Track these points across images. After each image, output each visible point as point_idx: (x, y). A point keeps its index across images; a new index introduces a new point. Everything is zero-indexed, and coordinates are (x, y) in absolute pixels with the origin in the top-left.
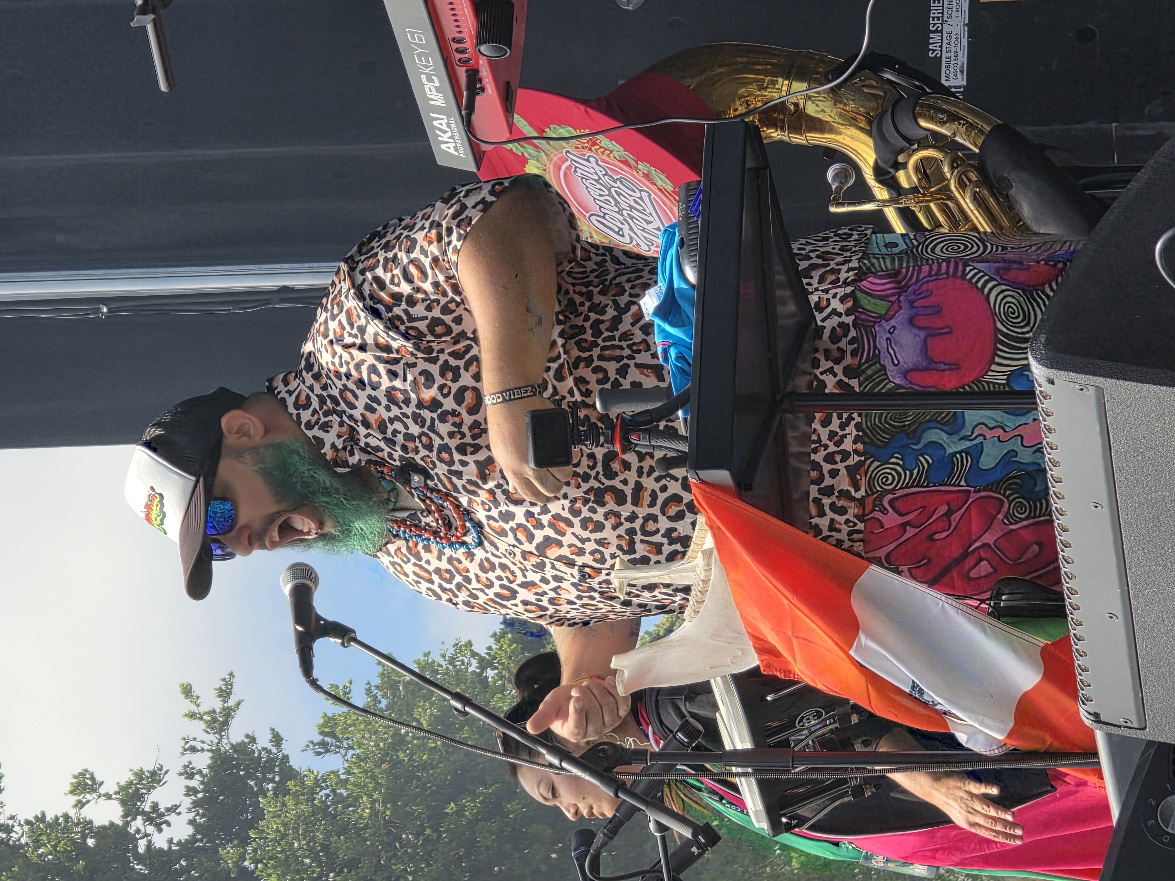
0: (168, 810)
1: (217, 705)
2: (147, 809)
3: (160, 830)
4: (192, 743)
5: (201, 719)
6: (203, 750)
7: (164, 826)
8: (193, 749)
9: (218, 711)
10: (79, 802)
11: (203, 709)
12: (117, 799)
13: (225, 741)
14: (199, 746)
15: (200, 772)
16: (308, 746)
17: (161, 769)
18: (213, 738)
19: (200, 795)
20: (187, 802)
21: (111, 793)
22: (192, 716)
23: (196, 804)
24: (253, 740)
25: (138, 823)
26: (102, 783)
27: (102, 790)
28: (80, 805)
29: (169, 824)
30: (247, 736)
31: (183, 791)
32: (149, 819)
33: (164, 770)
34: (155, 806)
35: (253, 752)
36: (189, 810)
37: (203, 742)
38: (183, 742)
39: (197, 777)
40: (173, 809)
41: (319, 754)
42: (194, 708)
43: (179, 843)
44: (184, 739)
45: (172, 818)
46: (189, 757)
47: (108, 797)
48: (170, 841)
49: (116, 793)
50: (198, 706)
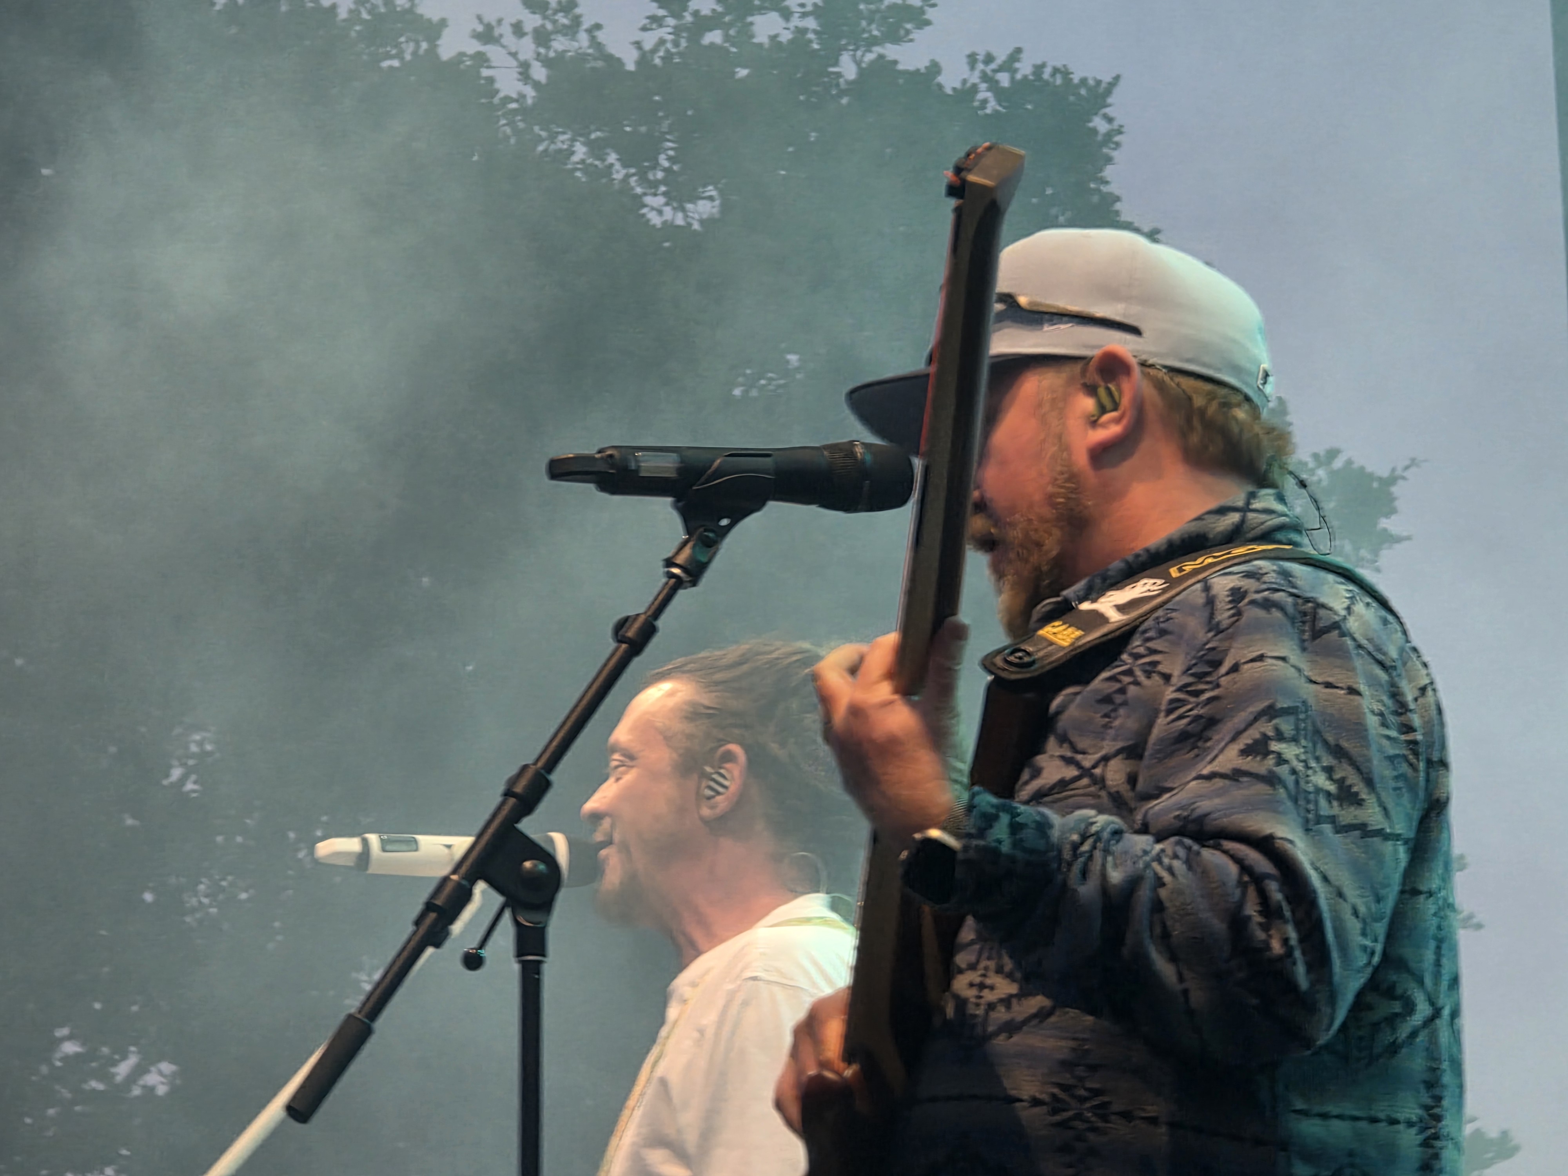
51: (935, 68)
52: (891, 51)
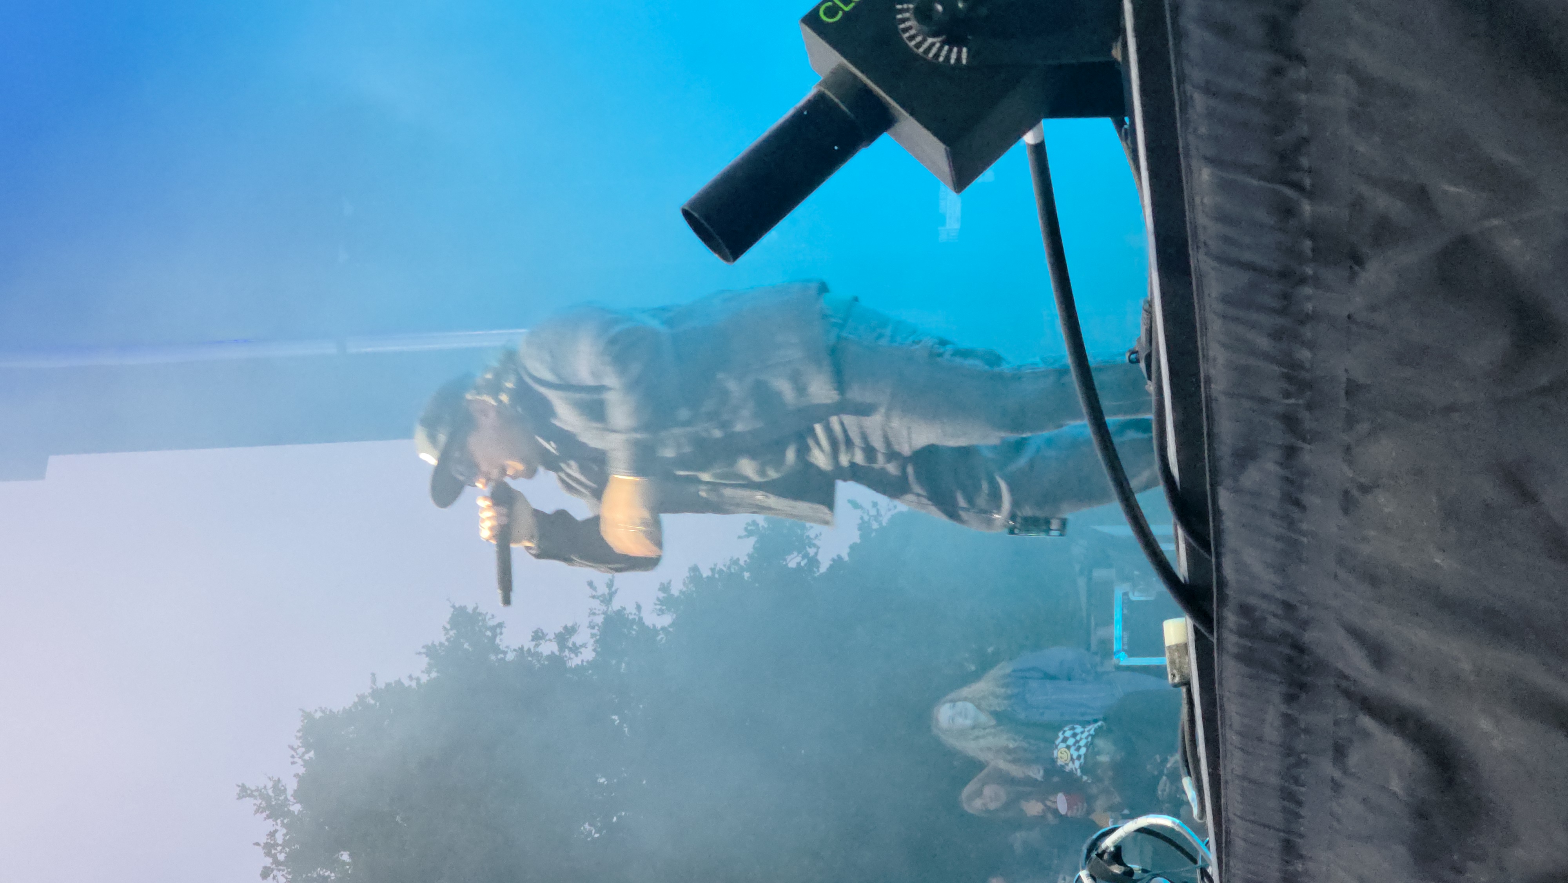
0: (581, 646)
1: (606, 591)
2: (570, 646)
3: (577, 656)
4: (594, 611)
5: (598, 598)
6: (599, 614)
7: (579, 654)
8: (594, 614)
9: (606, 594)
10: (536, 645)
11: (599, 593)
12: (555, 641)
13: (610, 609)
14: (597, 612)
15: (597, 625)
16: (654, 611)
17: (576, 624)
18: (603, 608)
19: (598, 637)
20: (592, 641)
21: (552, 638)
22: (593, 597)
23: (596, 642)
24: (624, 609)
25: (567, 653)
26: (547, 634)
27: (547, 638)
28: (537, 646)
29: (581, 653)
30: (621, 607)
31: (589, 636)
32: (570, 649)
33: (578, 625)
34: (574, 644)
35: (624, 615)
36: (593, 645)
37: (599, 610)
38: (589, 611)
39: (597, 628)
40: (584, 646)
41: (659, 615)
42: (594, 593)
43: (588, 662)
44: (590, 609)
45: (583, 650)
46: (592, 617)
47: (550, 640)
48: (582, 661)
49: (554, 638)
50: (596, 591)
51: (296, 775)
52: (290, 792)
